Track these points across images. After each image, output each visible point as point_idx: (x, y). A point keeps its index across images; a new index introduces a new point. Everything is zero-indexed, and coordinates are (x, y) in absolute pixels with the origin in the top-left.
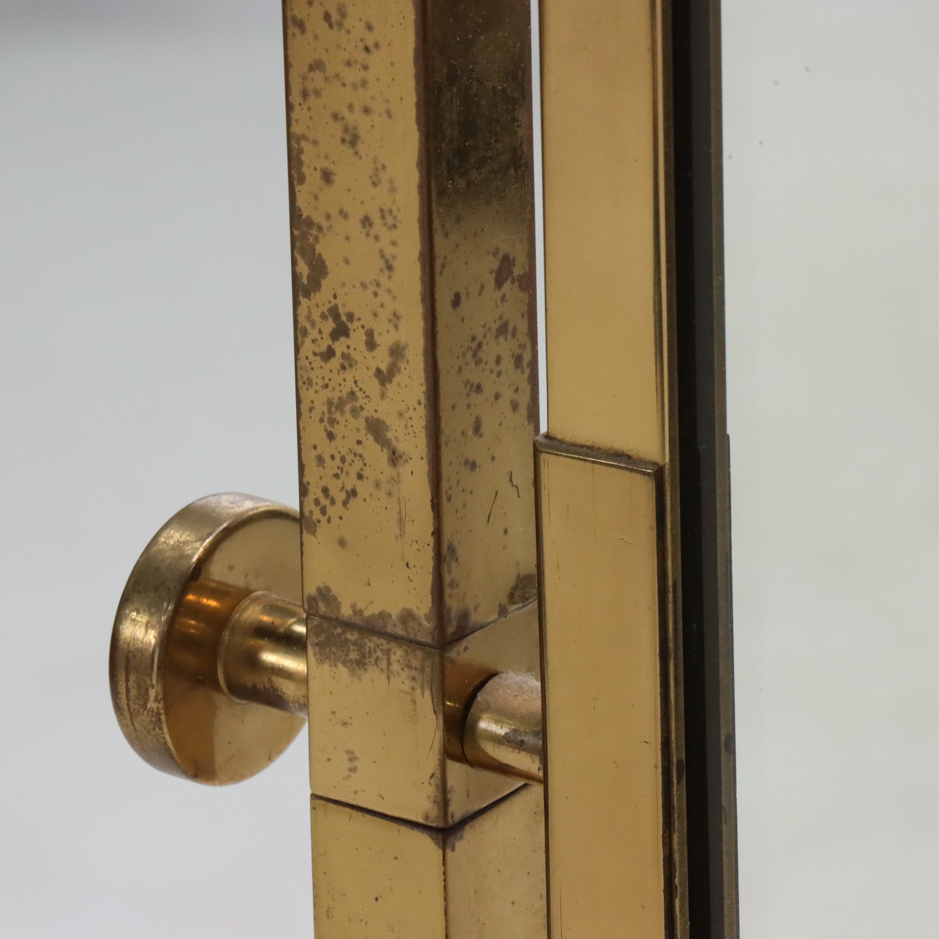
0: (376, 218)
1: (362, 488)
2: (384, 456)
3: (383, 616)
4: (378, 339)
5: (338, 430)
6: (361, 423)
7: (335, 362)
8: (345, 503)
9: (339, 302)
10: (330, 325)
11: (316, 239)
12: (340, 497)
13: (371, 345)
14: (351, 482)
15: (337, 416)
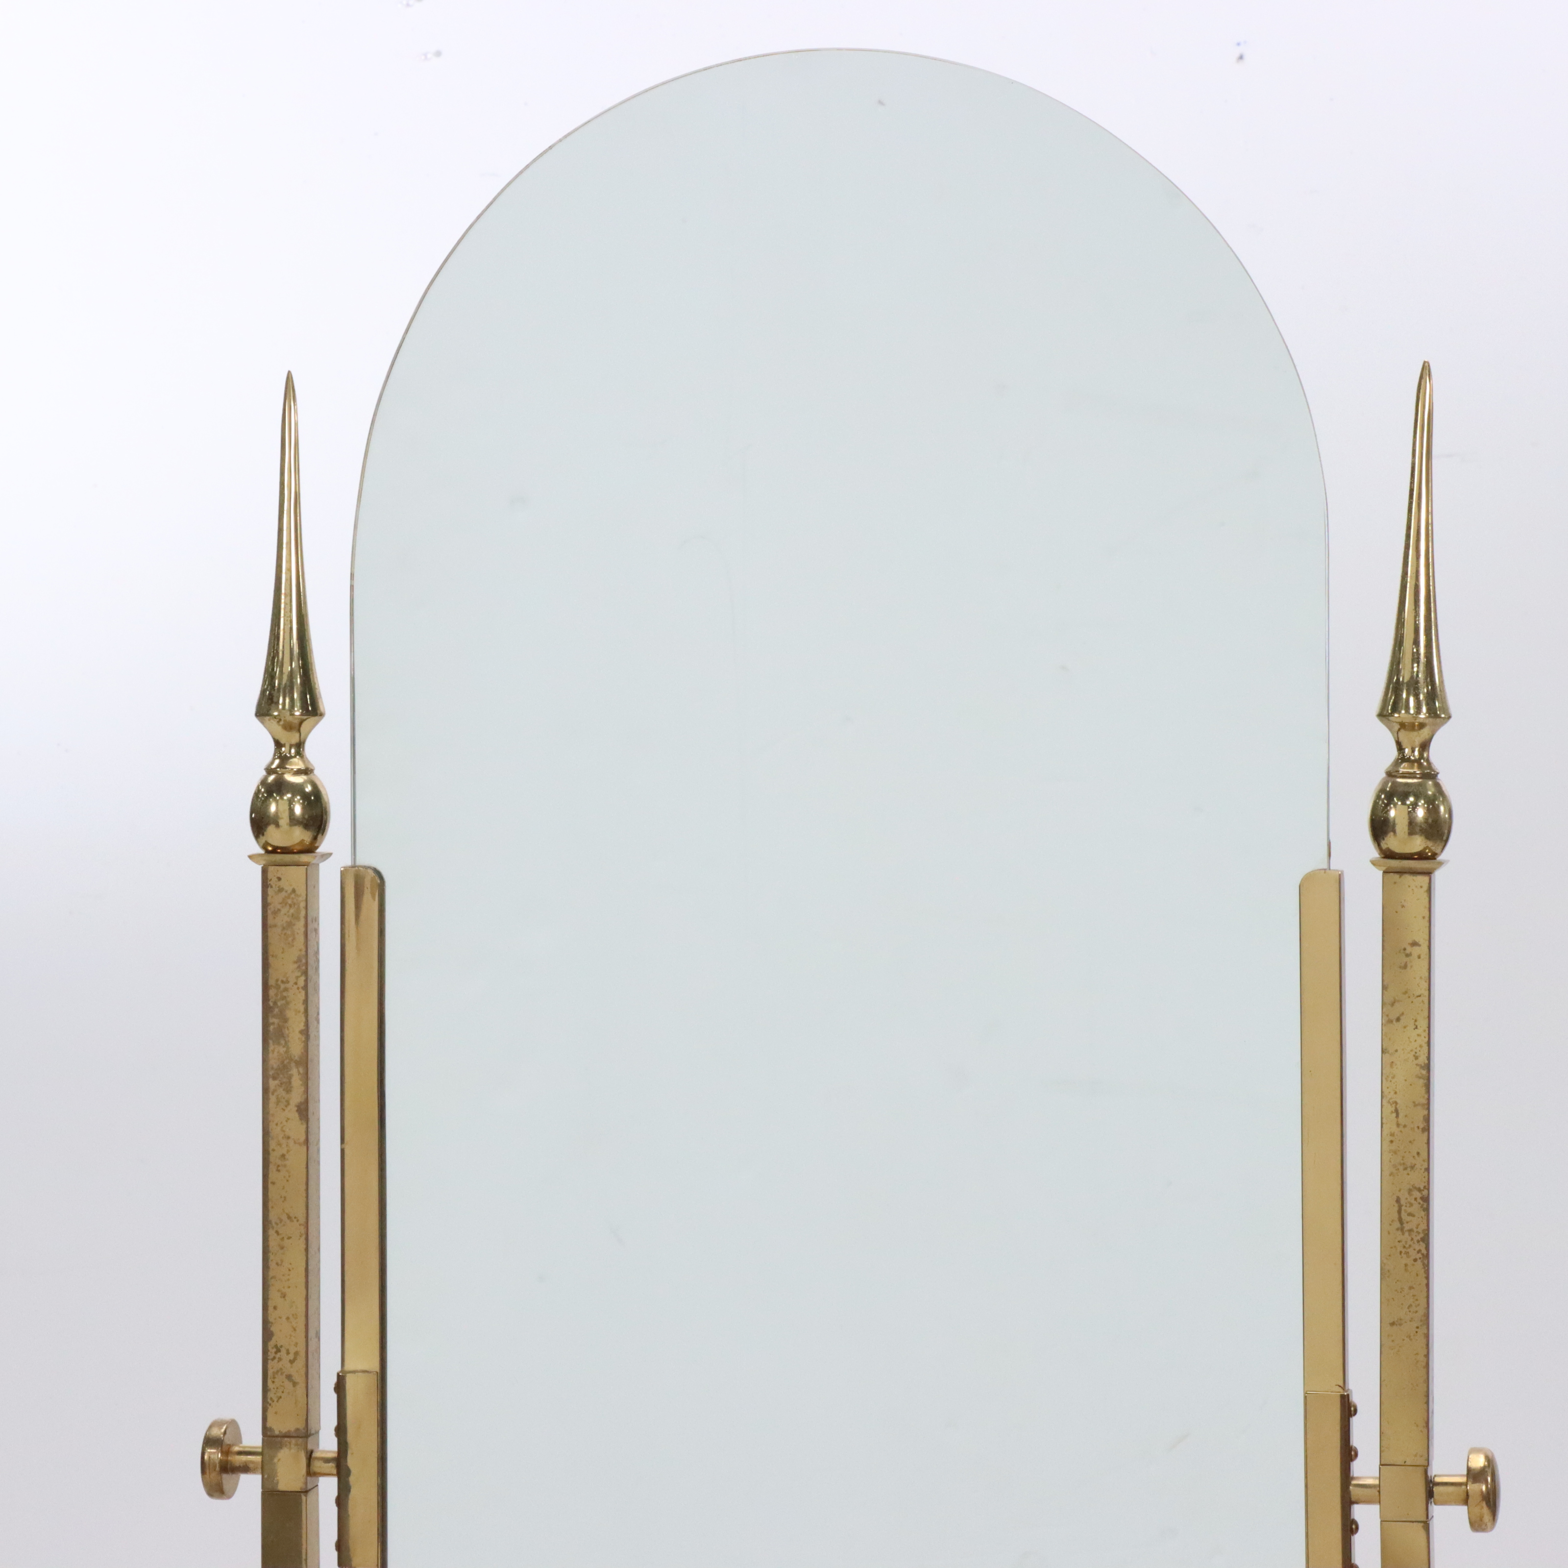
0: (291, 1316)
1: (283, 1396)
2: (291, 1384)
3: (289, 1431)
4: (290, 1351)
5: (276, 1380)
6: (284, 1376)
7: (276, 1361)
8: (277, 1401)
9: (278, 1343)
10: (275, 1350)
11: (271, 1326)
12: (275, 1400)
13: (288, 1353)
14: (279, 1394)
15: (276, 1376)
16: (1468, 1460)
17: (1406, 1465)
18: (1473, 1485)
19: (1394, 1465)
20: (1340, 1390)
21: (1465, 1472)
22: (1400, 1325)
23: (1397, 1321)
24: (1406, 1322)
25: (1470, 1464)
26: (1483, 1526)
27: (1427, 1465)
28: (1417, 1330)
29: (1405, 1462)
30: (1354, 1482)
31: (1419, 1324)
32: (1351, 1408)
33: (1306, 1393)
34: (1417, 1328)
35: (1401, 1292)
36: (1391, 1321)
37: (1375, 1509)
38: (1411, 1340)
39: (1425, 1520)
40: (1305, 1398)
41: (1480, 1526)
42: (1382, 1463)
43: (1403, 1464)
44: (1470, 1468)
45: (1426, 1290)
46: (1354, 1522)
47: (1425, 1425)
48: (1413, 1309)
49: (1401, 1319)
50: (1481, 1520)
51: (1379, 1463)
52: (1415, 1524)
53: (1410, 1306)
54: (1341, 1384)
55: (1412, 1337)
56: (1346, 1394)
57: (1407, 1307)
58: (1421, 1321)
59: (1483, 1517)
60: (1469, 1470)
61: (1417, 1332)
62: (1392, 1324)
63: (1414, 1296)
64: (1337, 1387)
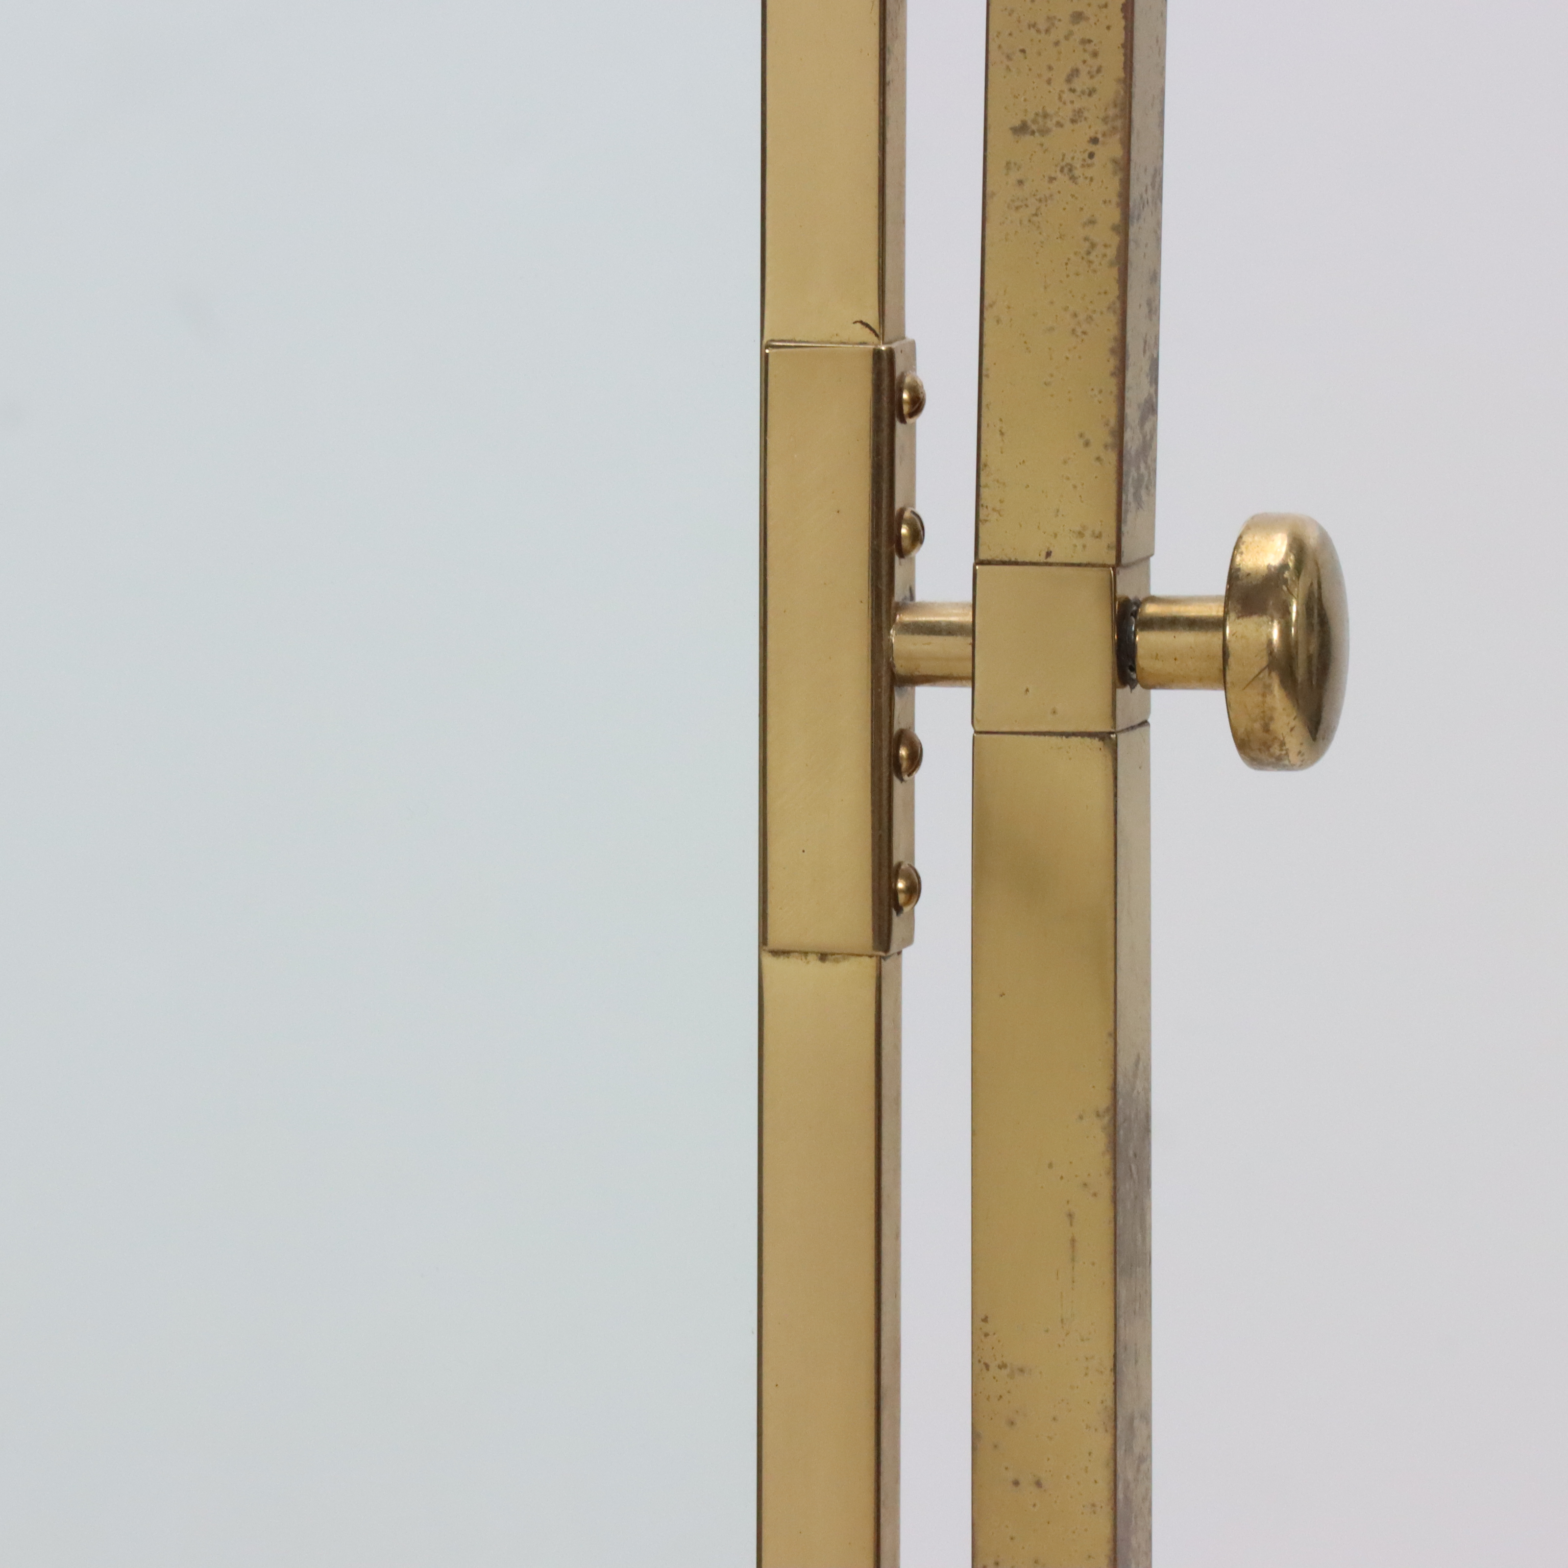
16: (1237, 547)
17: (1051, 564)
18: (1240, 620)
19: (1016, 563)
20: (866, 335)
21: (1221, 589)
22: (1044, 132)
23: (1034, 121)
24: (1059, 125)
25: (1238, 559)
26: (1276, 750)
27: (1113, 561)
28: (1092, 148)
29: (1049, 554)
30: (905, 618)
31: (1099, 128)
32: (901, 392)
33: (767, 347)
34: (1094, 141)
35: (1047, 31)
36: (1017, 123)
37: (962, 694)
38: (1073, 178)
39: (1107, 728)
40: (765, 360)
41: (1266, 746)
42: (983, 556)
43: (1042, 559)
44: (1239, 570)
45: (1123, 23)
46: (906, 738)
47: (1109, 440)
48: (1082, 83)
49: (1045, 116)
50: (1266, 729)
51: (972, 560)
52: (1074, 739)
53: (1075, 73)
54: (872, 319)
55: (1077, 173)
56: (883, 348)
57: (1064, 76)
58: (1105, 120)
59: (1271, 719)
60: (1234, 575)
61: (1091, 155)
62: (1021, 129)
63: (1087, 41)
64: (859, 325)
